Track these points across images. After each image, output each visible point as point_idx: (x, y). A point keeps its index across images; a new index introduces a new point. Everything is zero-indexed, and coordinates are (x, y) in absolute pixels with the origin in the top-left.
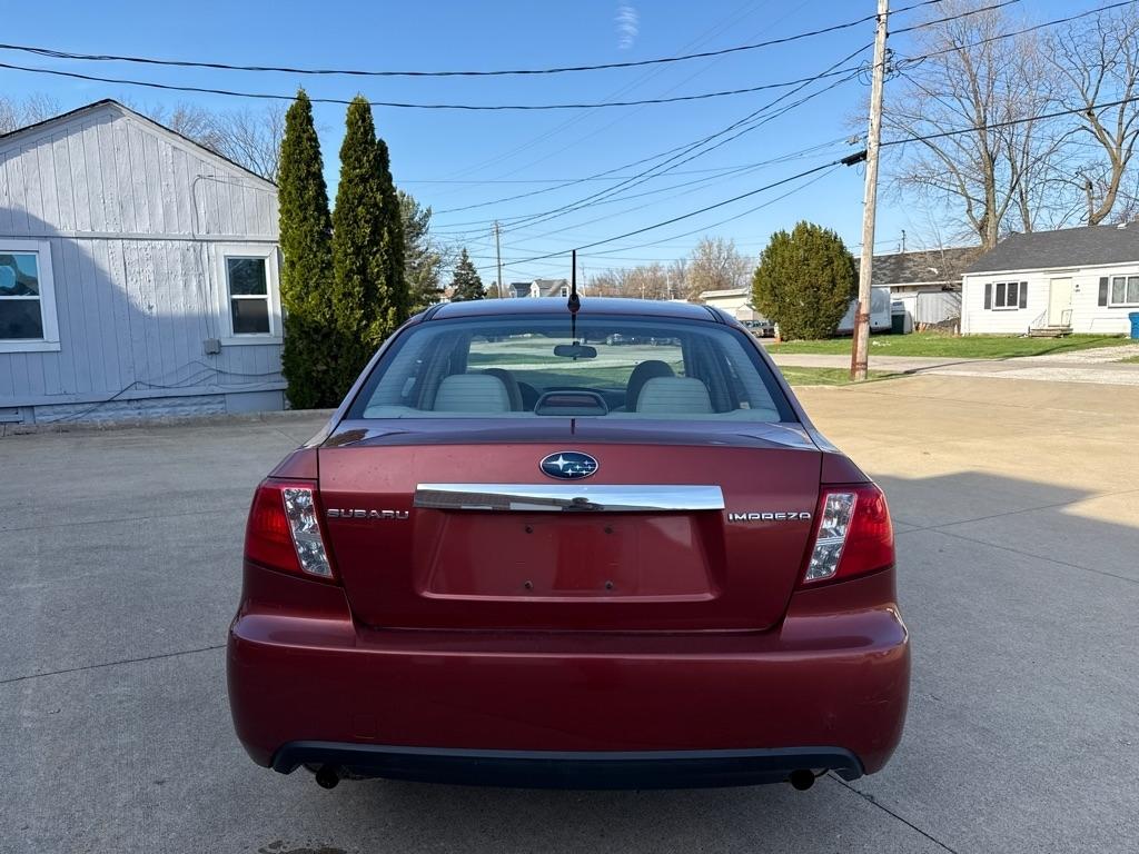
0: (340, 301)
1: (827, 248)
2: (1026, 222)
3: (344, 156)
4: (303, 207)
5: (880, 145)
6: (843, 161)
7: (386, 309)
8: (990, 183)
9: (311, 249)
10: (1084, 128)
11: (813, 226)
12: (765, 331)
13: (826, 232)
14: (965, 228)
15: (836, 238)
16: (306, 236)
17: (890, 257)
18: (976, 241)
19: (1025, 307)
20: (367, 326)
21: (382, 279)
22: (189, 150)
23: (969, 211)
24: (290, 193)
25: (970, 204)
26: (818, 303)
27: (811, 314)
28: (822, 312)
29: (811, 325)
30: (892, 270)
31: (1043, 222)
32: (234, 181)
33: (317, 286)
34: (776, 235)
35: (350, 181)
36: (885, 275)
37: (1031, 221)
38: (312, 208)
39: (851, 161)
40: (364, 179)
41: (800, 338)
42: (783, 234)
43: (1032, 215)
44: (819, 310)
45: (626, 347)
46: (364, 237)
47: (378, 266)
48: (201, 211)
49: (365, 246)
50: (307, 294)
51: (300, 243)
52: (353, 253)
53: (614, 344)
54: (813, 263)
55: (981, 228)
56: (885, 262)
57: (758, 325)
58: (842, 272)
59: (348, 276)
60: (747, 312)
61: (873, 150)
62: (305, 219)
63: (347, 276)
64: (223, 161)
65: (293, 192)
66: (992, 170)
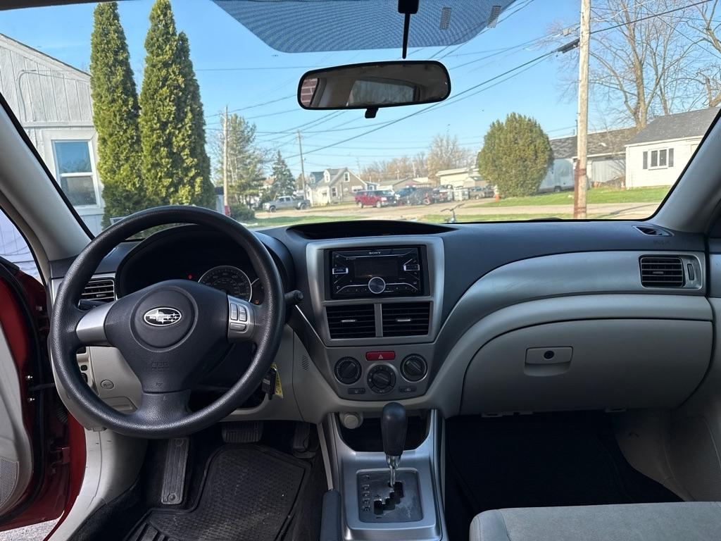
0: (149, 170)
1: (531, 131)
2: (665, 108)
3: (149, 45)
4: (111, 90)
5: (590, 33)
6: (559, 50)
7: (193, 178)
8: (639, 82)
9: (121, 126)
10: (704, 39)
11: (520, 116)
12: (485, 193)
13: (530, 120)
14: (622, 115)
15: (535, 124)
16: (115, 116)
17: (568, 139)
18: (631, 124)
19: (672, 166)
20: (176, 191)
21: (187, 151)
22: (12, 48)
23: (626, 102)
24: (99, 79)
25: (626, 98)
26: (526, 170)
27: (521, 179)
28: (529, 177)
29: (522, 186)
30: (570, 148)
31: (677, 107)
32: (56, 75)
33: (127, 159)
34: (493, 124)
35: (154, 66)
36: (565, 151)
37: (668, 107)
38: (120, 90)
39: (566, 49)
40: (166, 65)
41: (514, 196)
42: (498, 121)
43: (669, 103)
44: (526, 175)
45: (391, 208)
46: (170, 114)
47: (183, 140)
48: (28, 102)
49: (171, 122)
50: (119, 167)
51: (110, 122)
52: (160, 129)
53: (382, 207)
54: (521, 142)
55: (635, 114)
56: (563, 143)
57: (480, 190)
58: (542, 147)
59: (155, 148)
60: (470, 182)
61: (584, 37)
62: (113, 101)
63: (153, 148)
64: (44, 57)
65: (102, 77)
66: (642, 72)
